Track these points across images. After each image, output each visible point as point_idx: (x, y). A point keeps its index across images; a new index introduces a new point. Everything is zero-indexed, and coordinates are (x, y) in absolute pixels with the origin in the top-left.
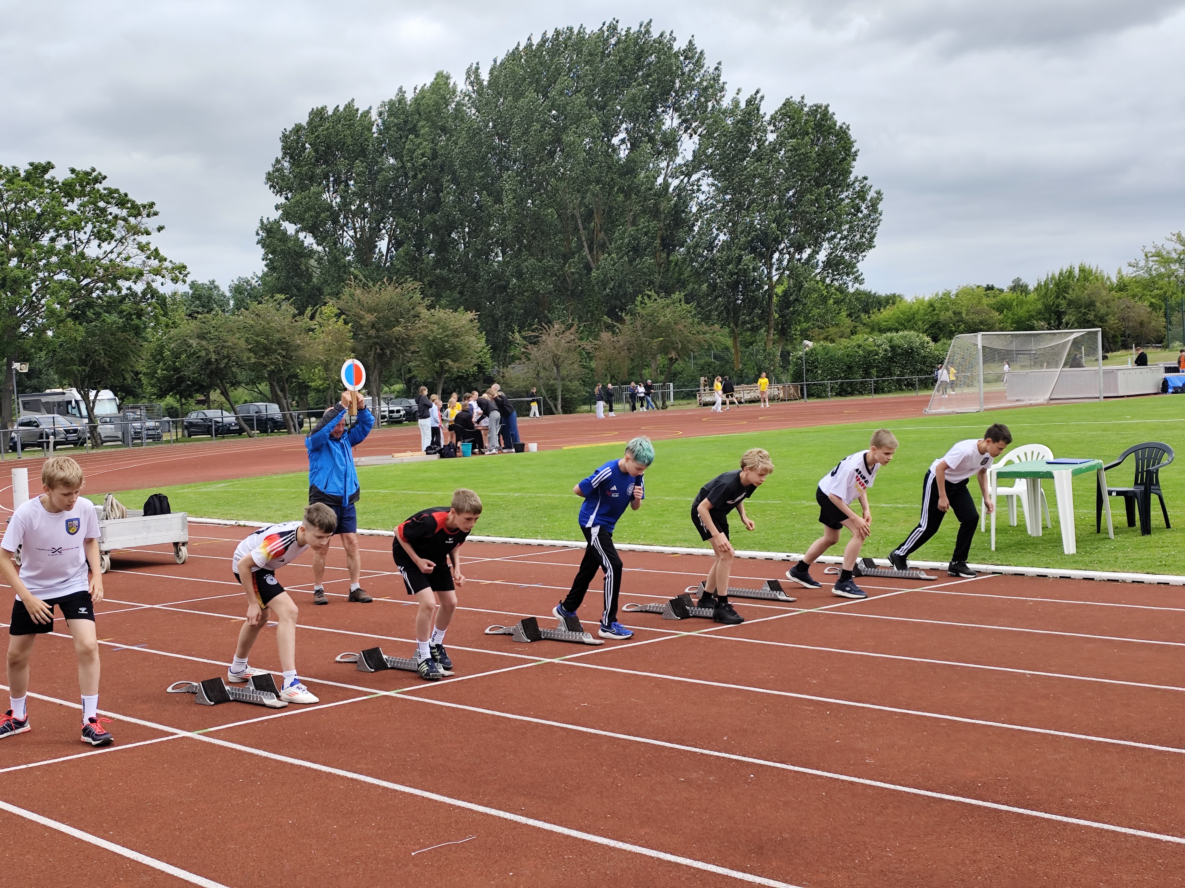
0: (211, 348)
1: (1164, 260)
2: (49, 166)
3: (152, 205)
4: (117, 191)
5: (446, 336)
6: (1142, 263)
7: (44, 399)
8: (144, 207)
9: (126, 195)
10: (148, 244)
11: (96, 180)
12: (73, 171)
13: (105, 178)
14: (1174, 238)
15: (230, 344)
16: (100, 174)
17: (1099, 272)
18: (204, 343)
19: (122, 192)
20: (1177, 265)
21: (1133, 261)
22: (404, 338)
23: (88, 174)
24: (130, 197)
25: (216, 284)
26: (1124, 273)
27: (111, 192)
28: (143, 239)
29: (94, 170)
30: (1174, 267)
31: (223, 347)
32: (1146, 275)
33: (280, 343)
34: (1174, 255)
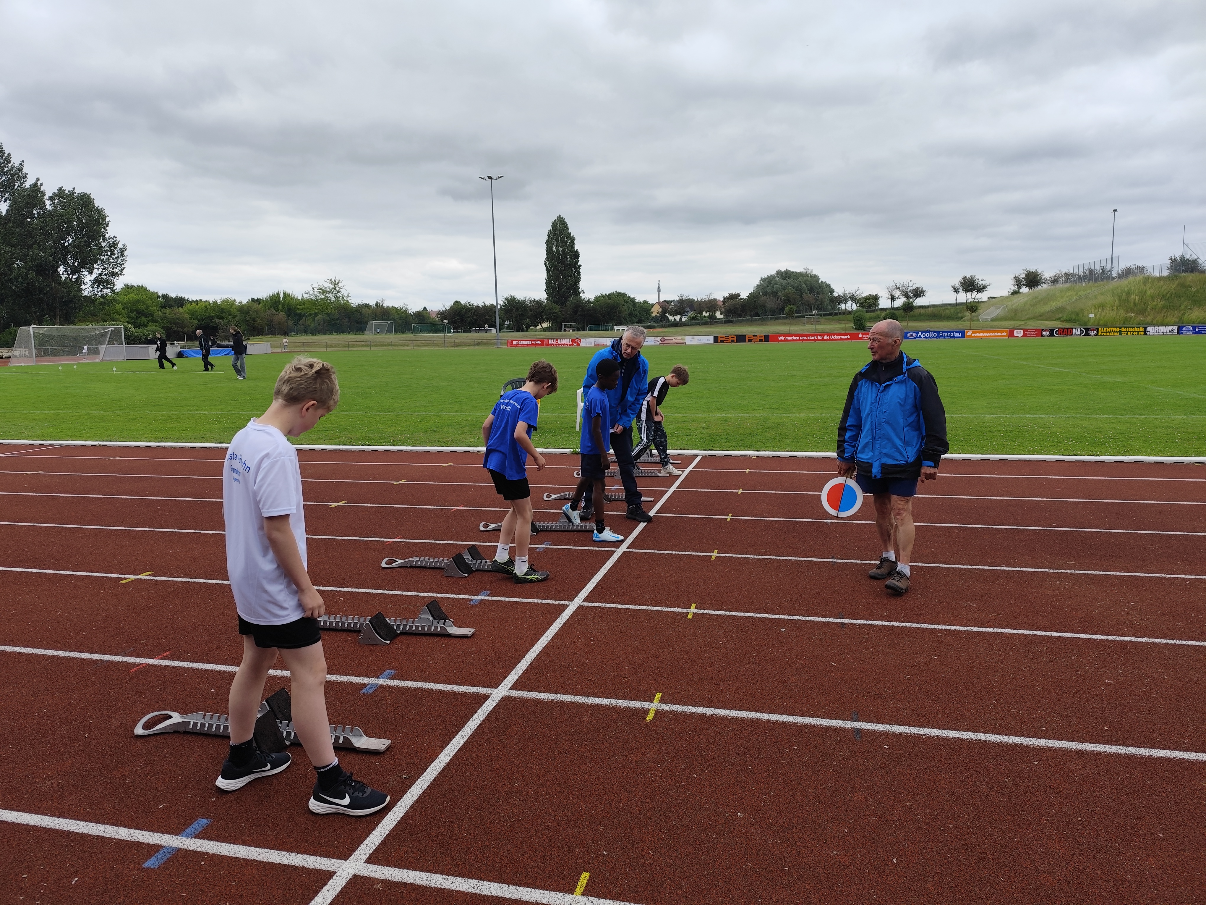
1: (324, 292)
6: (311, 293)
14: (329, 281)
17: (293, 295)
20: (331, 295)
21: (307, 291)
26: (304, 297)
30: (328, 295)
32: (314, 299)
34: (329, 290)
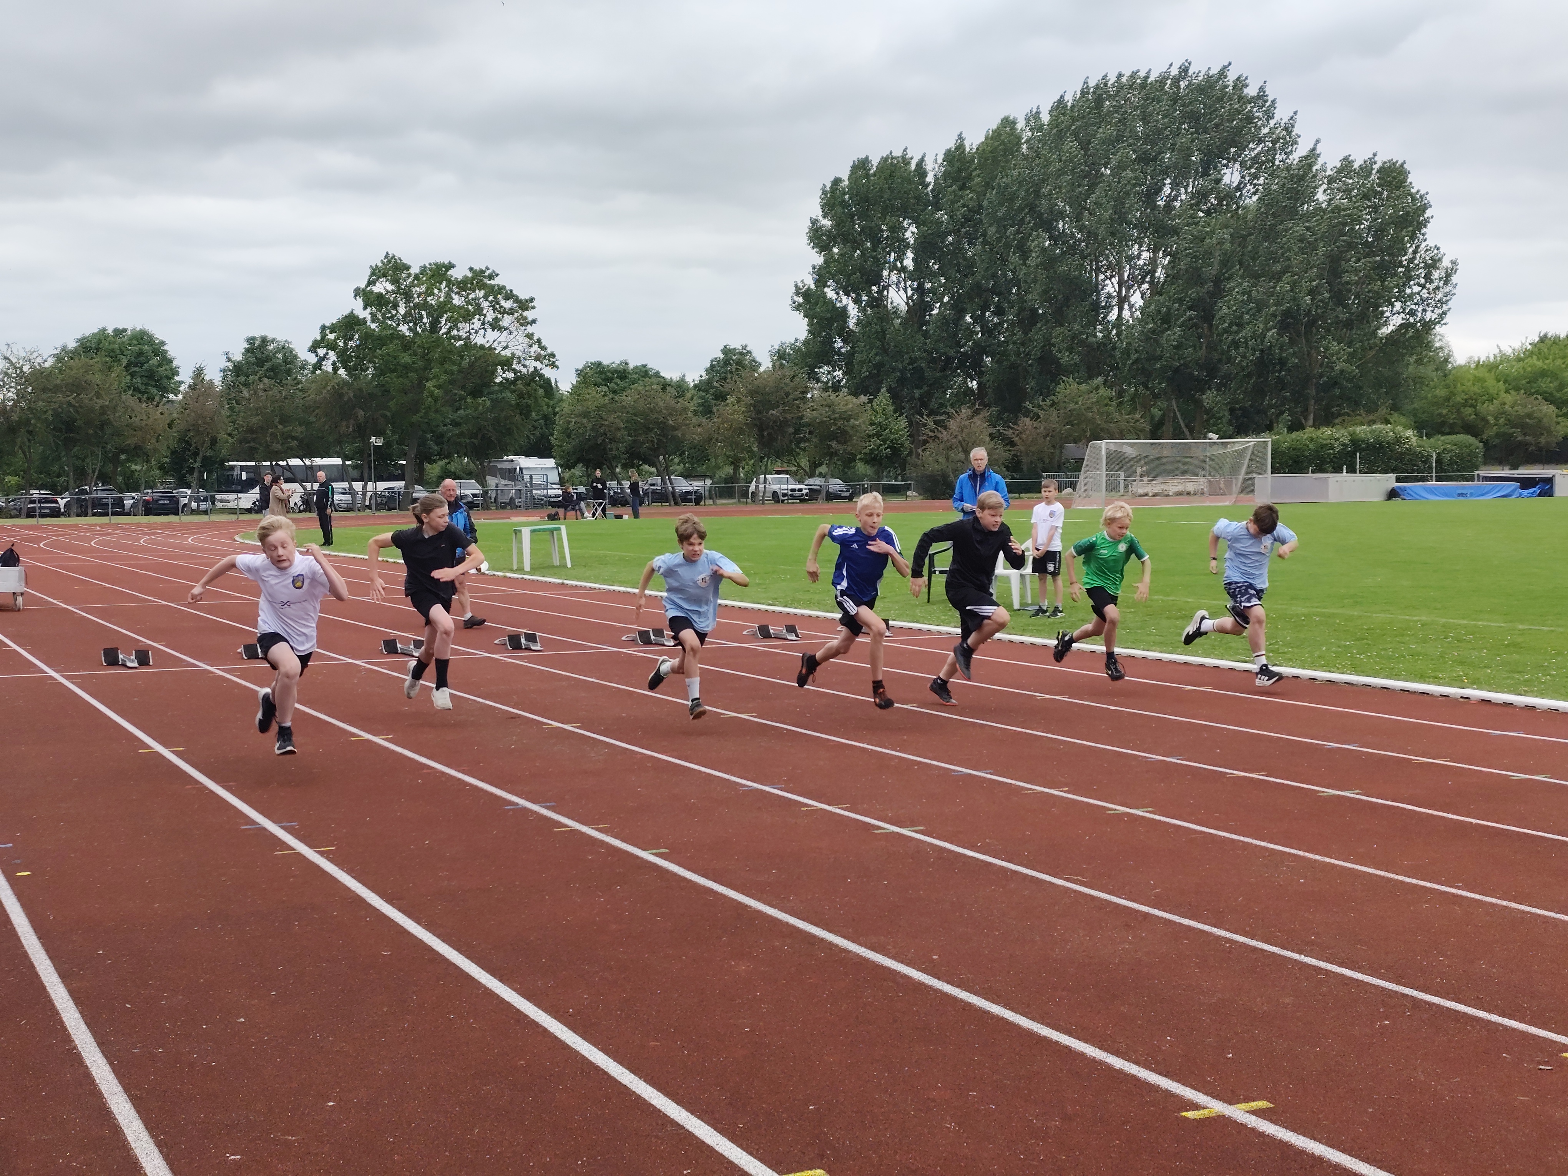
0: (589, 426)
2: (451, 266)
3: (532, 300)
4: (504, 287)
5: (835, 419)
7: (500, 466)
8: (526, 301)
9: (511, 291)
10: (532, 334)
11: (491, 277)
12: (471, 269)
13: (497, 275)
15: (606, 423)
16: (494, 272)
18: (585, 421)
19: (508, 289)
22: (781, 421)
23: (482, 272)
24: (515, 292)
25: (748, 349)
27: (501, 289)
28: (530, 329)
29: (487, 268)
31: (602, 425)
33: (657, 423)
